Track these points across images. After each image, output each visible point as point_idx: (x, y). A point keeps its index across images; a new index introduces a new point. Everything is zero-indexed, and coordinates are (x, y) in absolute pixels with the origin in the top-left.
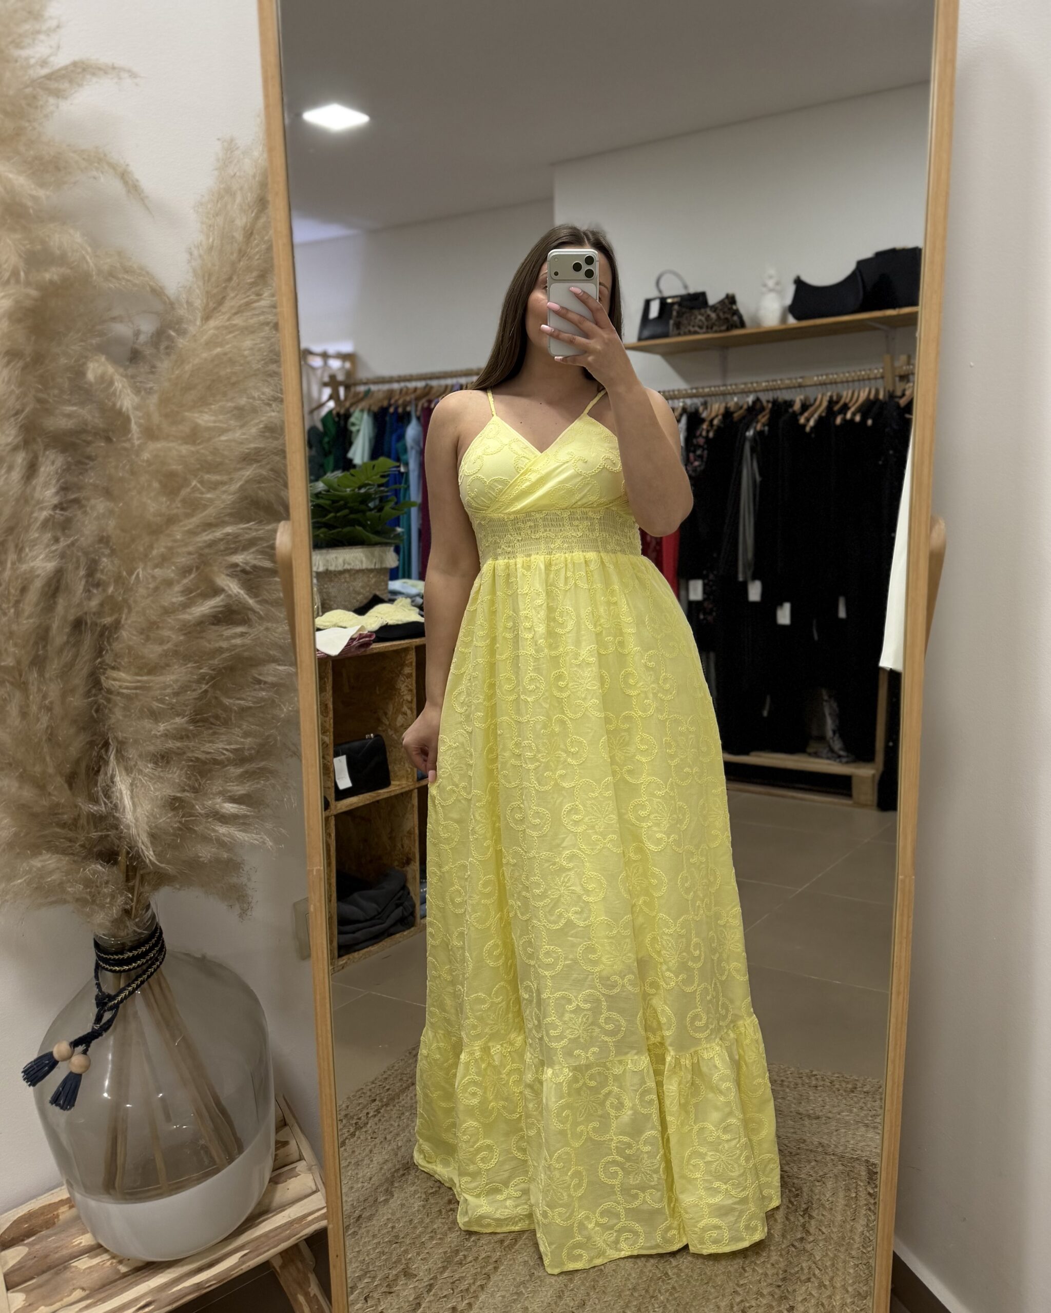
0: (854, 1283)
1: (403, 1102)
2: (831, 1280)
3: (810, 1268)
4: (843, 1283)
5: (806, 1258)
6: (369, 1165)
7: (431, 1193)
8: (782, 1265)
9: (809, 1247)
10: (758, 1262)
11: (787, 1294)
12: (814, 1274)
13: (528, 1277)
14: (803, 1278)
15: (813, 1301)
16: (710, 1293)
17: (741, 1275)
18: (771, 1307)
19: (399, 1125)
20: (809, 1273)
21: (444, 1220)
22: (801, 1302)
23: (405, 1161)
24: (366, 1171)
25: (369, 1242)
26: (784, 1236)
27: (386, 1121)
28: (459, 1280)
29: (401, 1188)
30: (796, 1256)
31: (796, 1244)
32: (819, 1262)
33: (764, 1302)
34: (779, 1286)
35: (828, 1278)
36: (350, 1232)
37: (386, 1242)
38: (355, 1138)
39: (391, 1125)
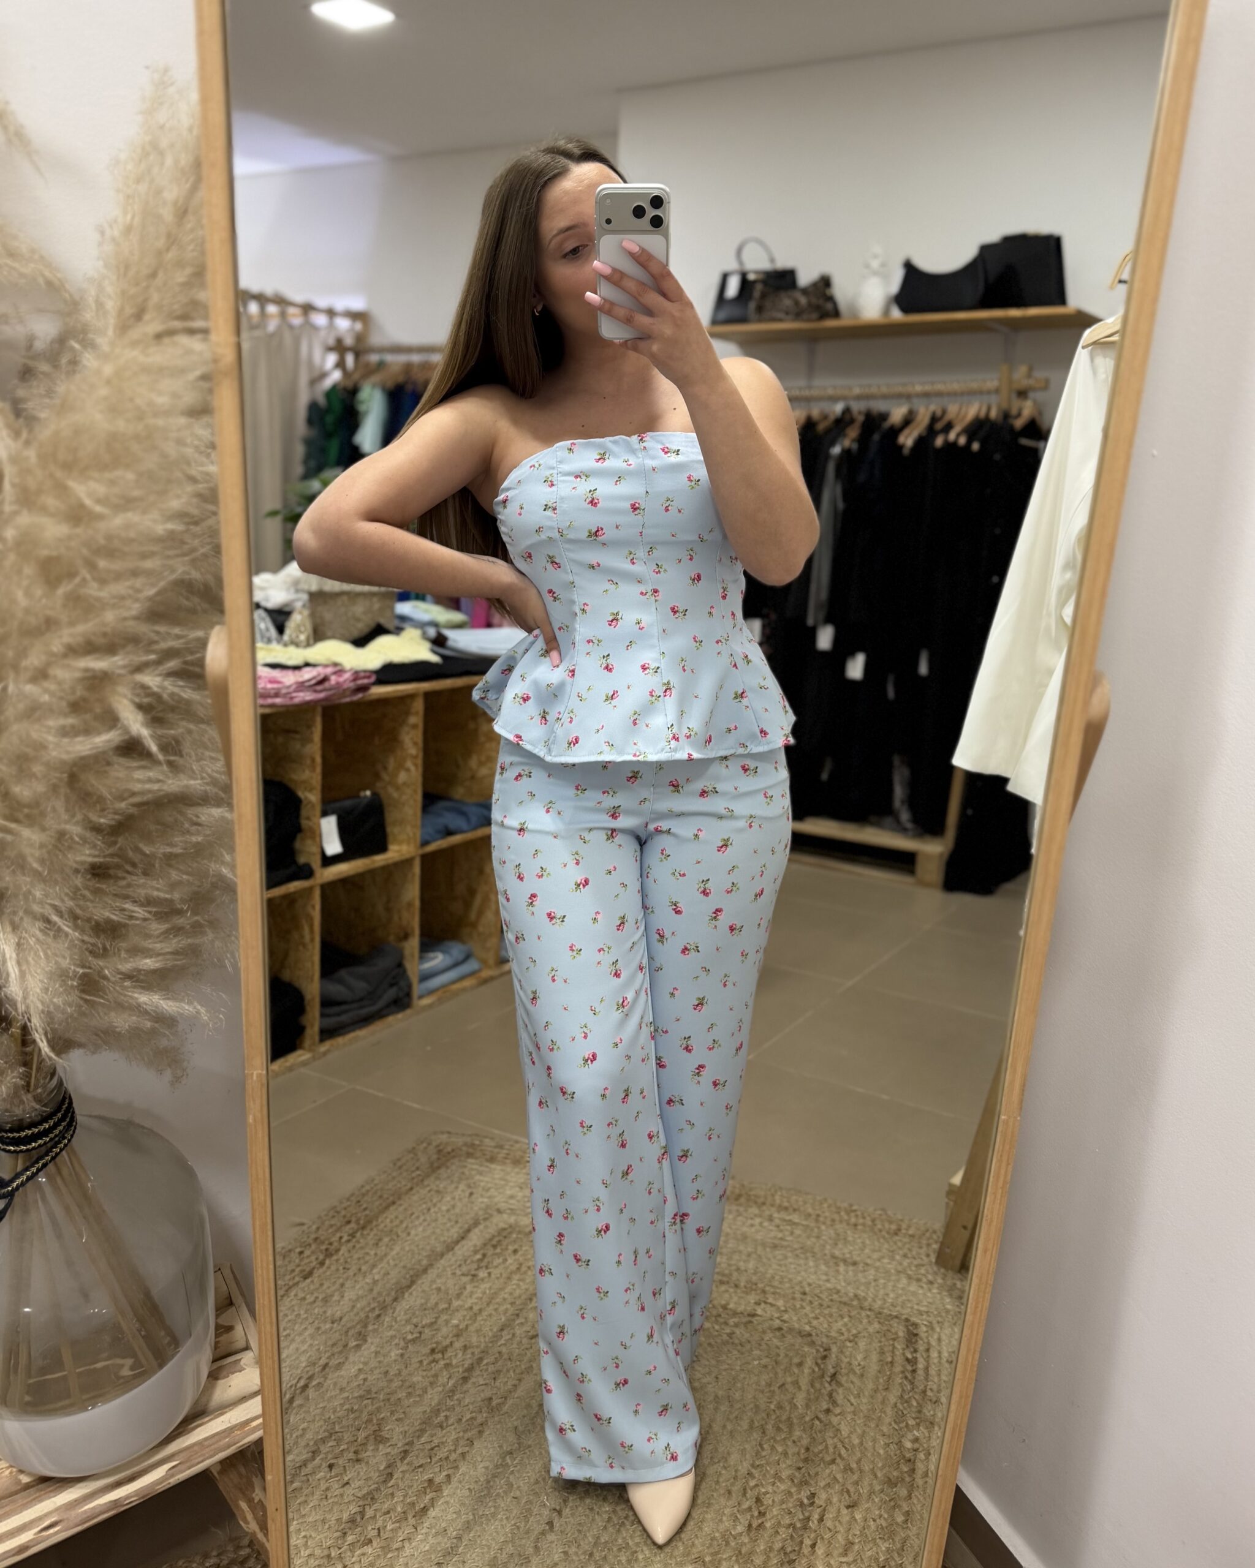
0: (883, 1467)
1: (382, 1226)
2: (859, 1462)
3: (835, 1447)
4: (871, 1467)
5: (832, 1435)
6: (339, 1301)
7: (410, 1341)
8: (805, 1442)
9: (835, 1420)
10: (778, 1438)
11: (808, 1478)
12: (840, 1455)
13: (516, 1445)
14: (828, 1458)
15: (837, 1487)
16: (720, 1474)
17: (757, 1453)
18: (790, 1493)
19: (376, 1254)
20: (834, 1453)
21: (425, 1373)
22: (824, 1488)
23: (381, 1299)
24: (335, 1309)
25: (336, 1396)
26: (807, 1406)
27: (362, 1248)
28: (438, 1446)
29: (375, 1330)
30: (820, 1432)
31: (821, 1416)
32: (846, 1440)
33: (782, 1487)
34: (799, 1469)
35: (855, 1458)
36: (314, 1383)
37: (356, 1397)
38: (324, 1268)
39: (367, 1254)
